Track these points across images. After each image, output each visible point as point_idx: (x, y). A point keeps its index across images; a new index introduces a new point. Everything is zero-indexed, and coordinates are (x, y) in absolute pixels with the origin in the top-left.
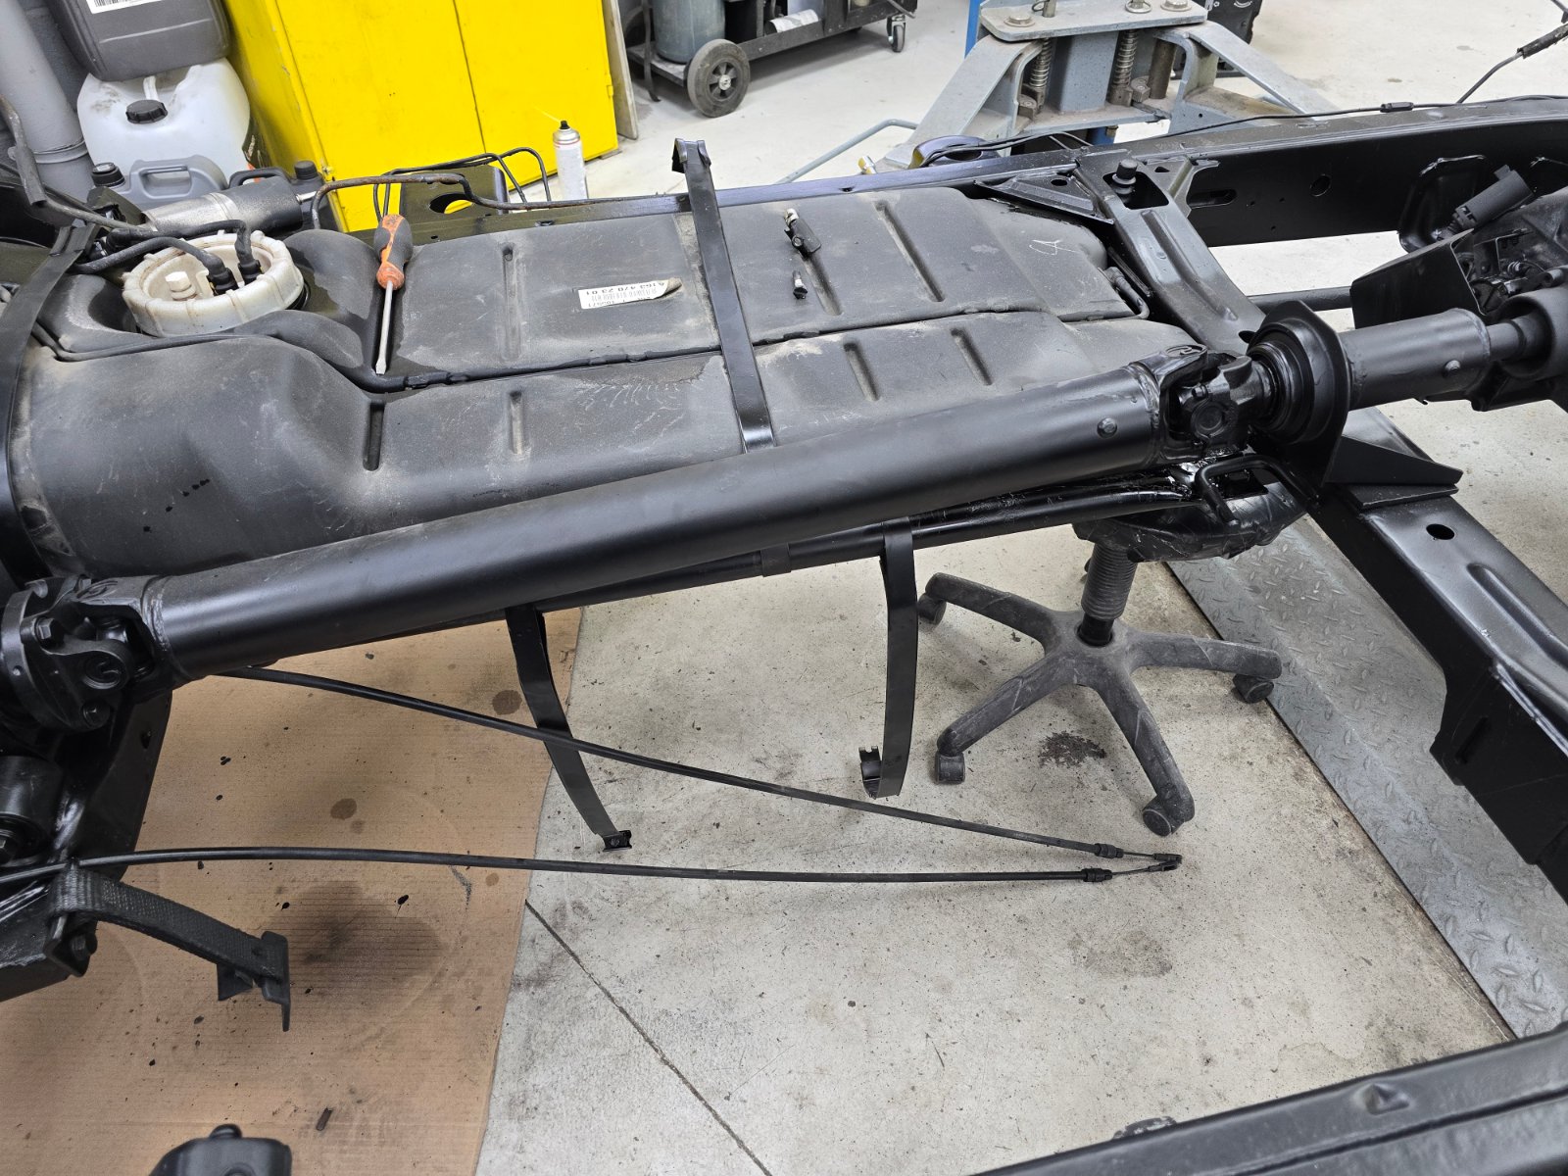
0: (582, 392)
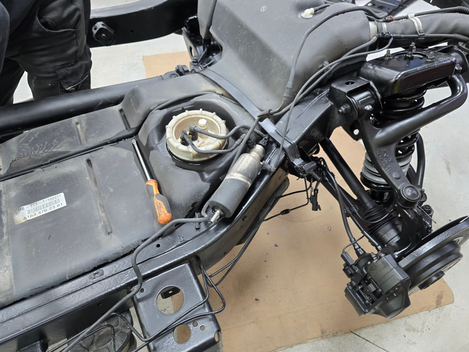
0: (58, 147)
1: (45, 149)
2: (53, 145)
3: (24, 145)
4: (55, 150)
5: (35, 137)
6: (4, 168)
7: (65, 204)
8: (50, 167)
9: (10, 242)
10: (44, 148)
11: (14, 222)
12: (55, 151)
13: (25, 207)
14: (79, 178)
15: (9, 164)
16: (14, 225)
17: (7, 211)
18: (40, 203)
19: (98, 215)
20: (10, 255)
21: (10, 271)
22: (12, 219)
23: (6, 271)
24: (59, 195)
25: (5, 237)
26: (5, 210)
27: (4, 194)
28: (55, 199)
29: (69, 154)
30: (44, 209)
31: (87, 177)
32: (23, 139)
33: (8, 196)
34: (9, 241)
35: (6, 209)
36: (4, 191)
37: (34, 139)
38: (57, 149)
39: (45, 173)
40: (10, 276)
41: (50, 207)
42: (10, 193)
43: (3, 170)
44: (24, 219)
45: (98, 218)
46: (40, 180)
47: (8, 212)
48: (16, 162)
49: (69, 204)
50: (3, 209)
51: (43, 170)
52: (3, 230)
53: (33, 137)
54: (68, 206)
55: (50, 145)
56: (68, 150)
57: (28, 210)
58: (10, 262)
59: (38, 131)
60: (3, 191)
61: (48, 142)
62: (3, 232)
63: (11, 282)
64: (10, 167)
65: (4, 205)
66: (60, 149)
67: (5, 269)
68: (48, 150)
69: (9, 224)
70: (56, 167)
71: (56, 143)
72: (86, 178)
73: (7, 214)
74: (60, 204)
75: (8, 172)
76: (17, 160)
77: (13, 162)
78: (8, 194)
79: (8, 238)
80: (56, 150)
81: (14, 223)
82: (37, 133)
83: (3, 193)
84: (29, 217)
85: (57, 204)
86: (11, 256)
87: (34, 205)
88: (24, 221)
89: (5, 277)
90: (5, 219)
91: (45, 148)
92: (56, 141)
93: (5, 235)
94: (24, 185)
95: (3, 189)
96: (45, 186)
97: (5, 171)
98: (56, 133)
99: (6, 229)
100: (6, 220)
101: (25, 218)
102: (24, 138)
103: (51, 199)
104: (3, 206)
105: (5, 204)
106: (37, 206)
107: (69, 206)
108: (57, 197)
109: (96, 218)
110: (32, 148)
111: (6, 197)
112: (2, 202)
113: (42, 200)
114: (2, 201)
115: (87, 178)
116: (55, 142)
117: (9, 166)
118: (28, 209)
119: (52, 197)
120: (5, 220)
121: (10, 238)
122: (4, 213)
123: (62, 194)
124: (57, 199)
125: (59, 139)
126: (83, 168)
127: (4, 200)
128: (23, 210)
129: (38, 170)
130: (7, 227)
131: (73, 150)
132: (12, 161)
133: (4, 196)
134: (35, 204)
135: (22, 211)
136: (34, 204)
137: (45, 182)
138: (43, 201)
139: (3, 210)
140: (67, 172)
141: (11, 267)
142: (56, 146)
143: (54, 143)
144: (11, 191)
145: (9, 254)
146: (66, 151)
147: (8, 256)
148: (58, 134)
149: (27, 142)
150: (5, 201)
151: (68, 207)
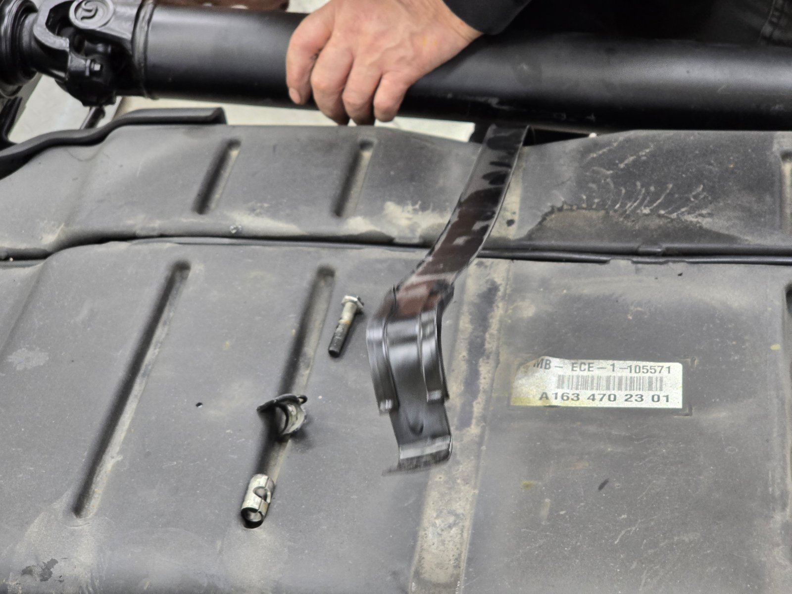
1: (661, 206)
2: (688, 199)
3: (598, 173)
4: (691, 218)
5: (639, 157)
6: (522, 220)
7: (676, 402)
8: (663, 267)
9: (484, 448)
10: (659, 201)
11: (510, 394)
12: (691, 222)
13: (555, 362)
14: (747, 337)
15: (540, 214)
16: (509, 405)
17: (498, 354)
18: (602, 369)
19: (779, 481)
20: (474, 488)
21: (463, 532)
22: (507, 386)
23: (450, 527)
24: (666, 365)
25: (473, 426)
26: (494, 349)
27: (503, 298)
28: (649, 374)
29: (735, 246)
30: (608, 393)
31: (775, 342)
32: (601, 152)
33: (513, 309)
34: (480, 444)
35: (498, 347)
36: (505, 290)
37: (634, 161)
38: (700, 219)
39: (640, 281)
40: (458, 546)
41: (628, 392)
42: (520, 303)
43: (520, 228)
44: (541, 399)
45: (777, 493)
46: (621, 296)
47: (502, 359)
48: (561, 214)
49: (691, 409)
50: (489, 343)
51: (638, 271)
52: (472, 406)
53: (632, 156)
54: (687, 411)
55: (681, 198)
56: (733, 232)
57: (559, 376)
58: (468, 507)
59: (653, 141)
60: (502, 289)
61: (674, 185)
62: (471, 412)
63: (457, 567)
64: (540, 223)
65: (495, 332)
66: (709, 220)
67: (451, 519)
68: (671, 212)
69: (493, 395)
70: (680, 275)
71: (702, 196)
72: (770, 344)
73: (498, 363)
74: (662, 394)
75: (530, 236)
76: (567, 210)
77: (552, 212)
78: (515, 304)
79: (482, 437)
80: (695, 220)
81: (509, 399)
82: (647, 147)
83: (500, 294)
84: (556, 398)
85: (652, 393)
86: (477, 491)
87: (582, 369)
88: (539, 403)
89: (443, 542)
90: (486, 376)
91: (660, 204)
92: (703, 190)
93: (474, 421)
94: (566, 295)
95: (504, 283)
96: (629, 320)
97: (524, 233)
98: (710, 164)
99: (481, 406)
100: (488, 380)
101: (544, 396)
102: (605, 150)
103: (638, 371)
104: (492, 335)
105: (499, 330)
106: (590, 374)
107: (690, 414)
108: (658, 369)
109: (770, 489)
110: (621, 190)
111: (506, 311)
112: (491, 321)
113: (610, 362)
114: (492, 317)
115: (776, 347)
116: (699, 194)
117: (539, 220)
118: (560, 372)
119: (641, 364)
120: (485, 378)
121: (486, 438)
122: (488, 358)
123: (677, 368)
124: (657, 374)
125: (713, 187)
126: (770, 309)
127: (498, 318)
128: (545, 368)
129: (623, 263)
130: (488, 401)
131: (752, 240)
132: (550, 209)
133: (501, 305)
134: (585, 364)
135: (540, 373)
136: (583, 367)
137: (632, 308)
138: (613, 365)
139: (487, 346)
140: (713, 302)
141: (468, 523)
142: (699, 207)
143: (695, 197)
144: (523, 299)
145: (473, 482)
146: (727, 232)
147: (467, 487)
148: (716, 169)
149: (611, 165)
150: (501, 321)
151: (687, 415)
